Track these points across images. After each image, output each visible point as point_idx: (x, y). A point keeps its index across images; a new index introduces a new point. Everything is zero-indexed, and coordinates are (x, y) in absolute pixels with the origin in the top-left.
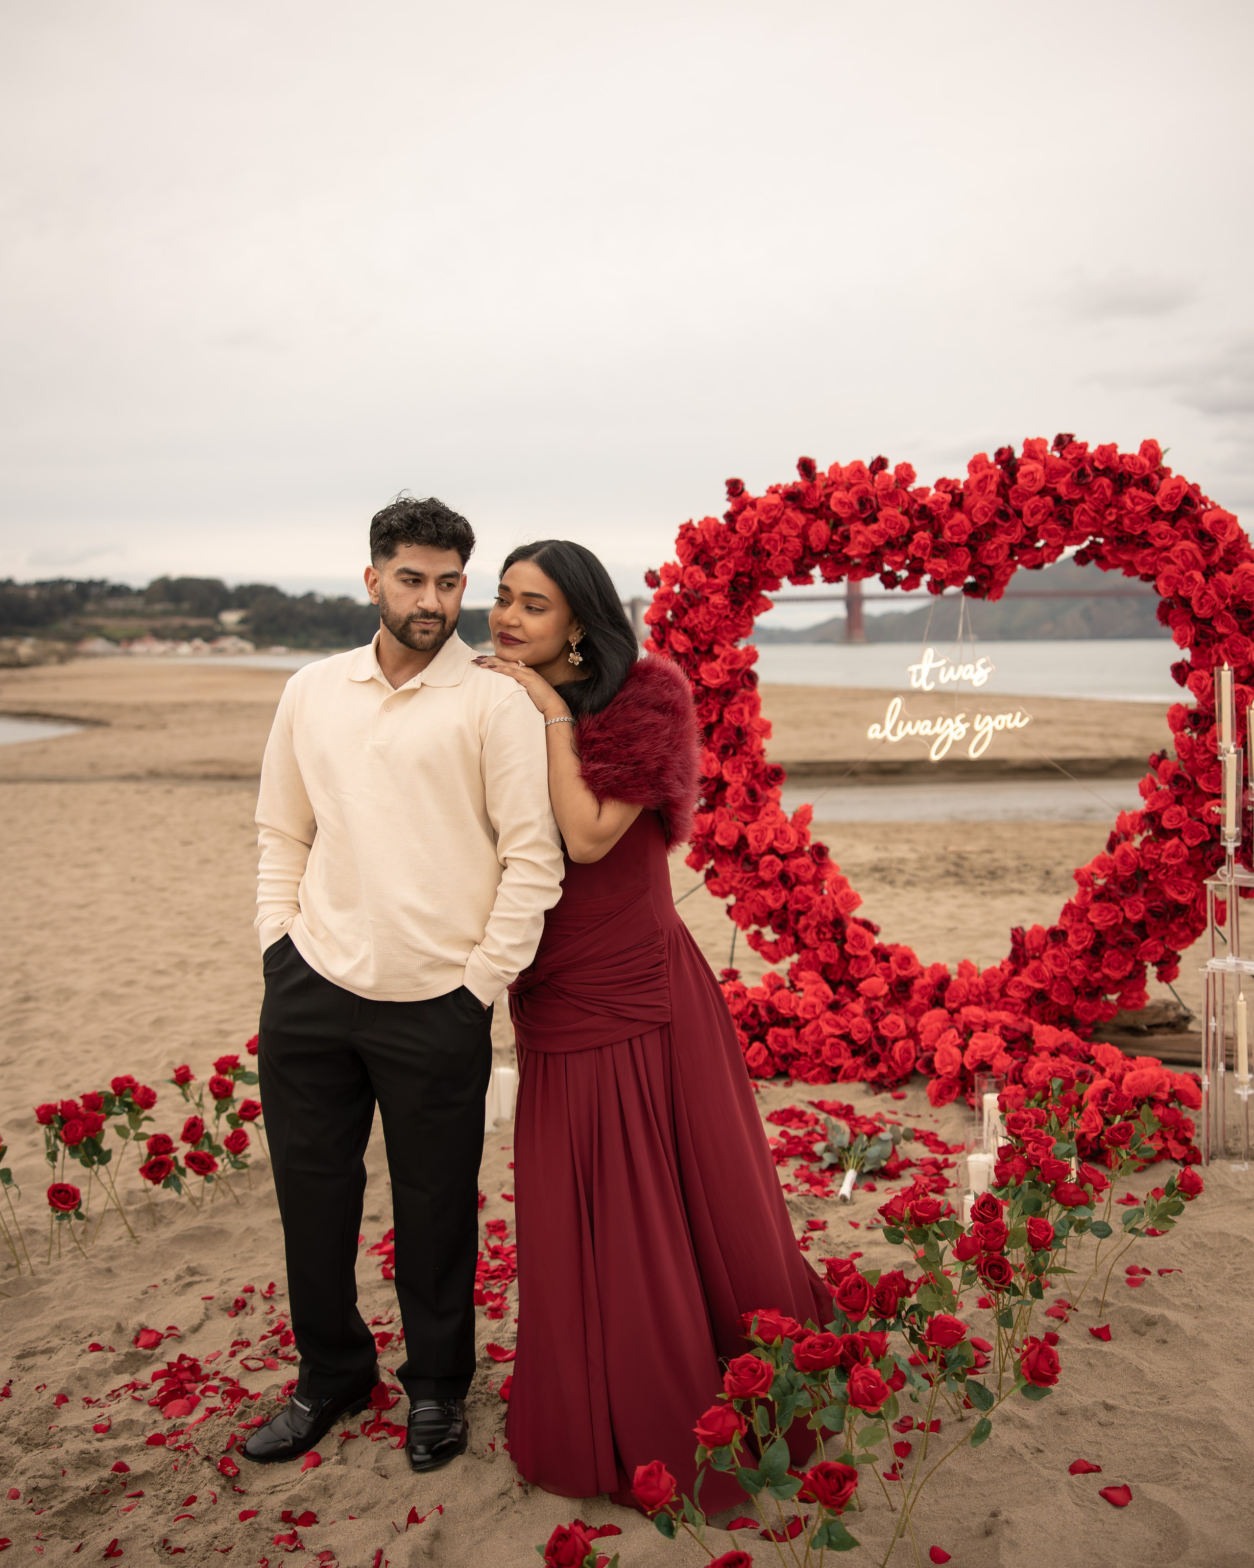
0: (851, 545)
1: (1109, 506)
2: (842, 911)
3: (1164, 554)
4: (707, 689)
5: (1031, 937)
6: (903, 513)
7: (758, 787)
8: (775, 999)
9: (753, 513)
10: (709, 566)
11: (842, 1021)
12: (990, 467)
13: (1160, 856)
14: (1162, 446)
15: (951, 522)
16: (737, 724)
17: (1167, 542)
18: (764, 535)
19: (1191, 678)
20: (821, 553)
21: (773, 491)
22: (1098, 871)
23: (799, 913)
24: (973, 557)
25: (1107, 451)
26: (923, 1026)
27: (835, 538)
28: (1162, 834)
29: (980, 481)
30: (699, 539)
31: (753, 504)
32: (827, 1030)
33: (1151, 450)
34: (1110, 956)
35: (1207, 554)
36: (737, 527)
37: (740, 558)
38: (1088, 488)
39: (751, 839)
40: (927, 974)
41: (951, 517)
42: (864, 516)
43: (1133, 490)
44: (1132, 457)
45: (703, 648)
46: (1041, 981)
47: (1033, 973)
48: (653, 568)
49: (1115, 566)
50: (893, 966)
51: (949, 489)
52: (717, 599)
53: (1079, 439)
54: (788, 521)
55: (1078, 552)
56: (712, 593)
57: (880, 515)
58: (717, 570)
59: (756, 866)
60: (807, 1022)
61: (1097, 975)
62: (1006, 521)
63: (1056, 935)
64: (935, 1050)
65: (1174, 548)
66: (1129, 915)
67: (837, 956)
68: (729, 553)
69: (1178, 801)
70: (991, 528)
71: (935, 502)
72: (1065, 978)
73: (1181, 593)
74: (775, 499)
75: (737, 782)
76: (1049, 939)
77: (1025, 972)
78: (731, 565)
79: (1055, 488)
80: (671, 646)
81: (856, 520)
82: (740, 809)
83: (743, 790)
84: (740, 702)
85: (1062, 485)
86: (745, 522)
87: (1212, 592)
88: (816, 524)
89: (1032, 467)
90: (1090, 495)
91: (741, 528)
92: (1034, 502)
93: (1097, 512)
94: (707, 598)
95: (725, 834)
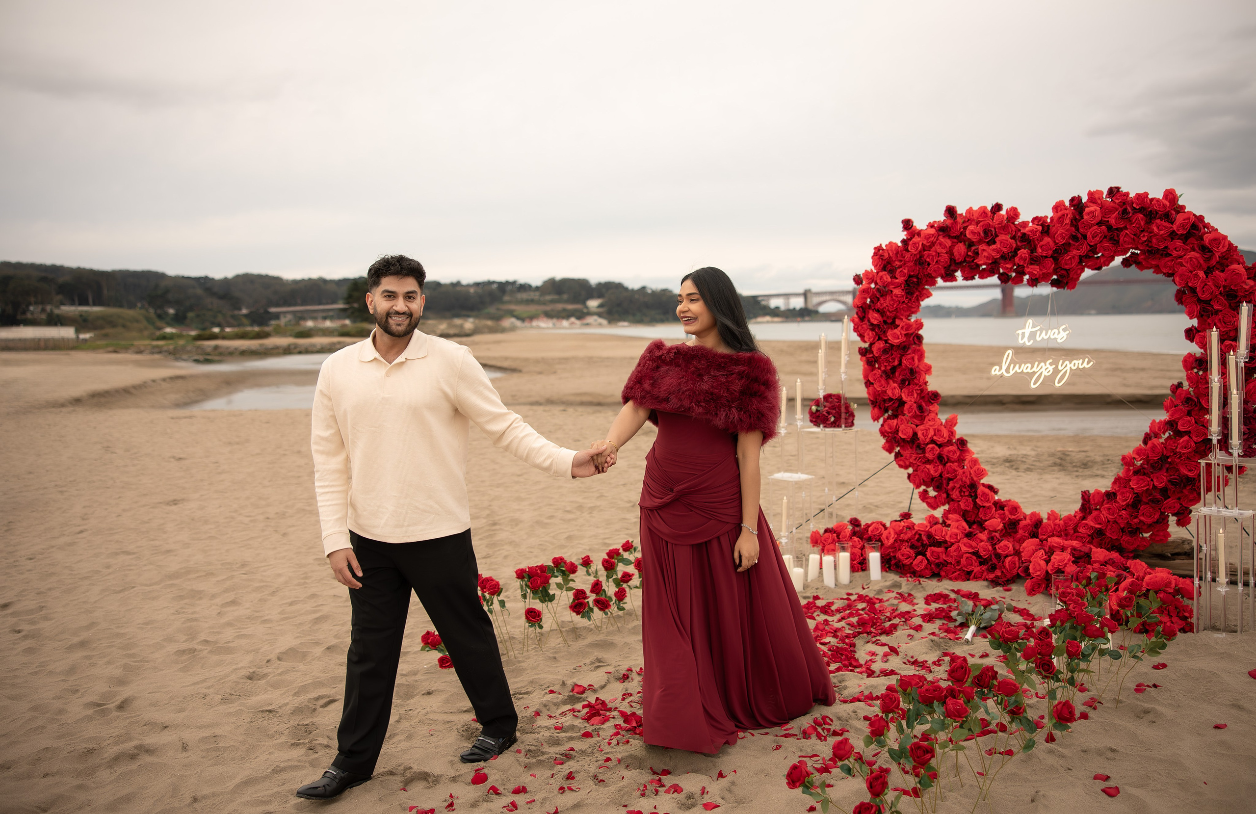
0: (980, 258)
1: (1142, 231)
2: (975, 479)
3: (1179, 261)
4: (892, 346)
5: (1093, 496)
6: (1011, 238)
7: (923, 404)
8: (932, 530)
9: (919, 239)
10: (892, 272)
11: (974, 544)
12: (1066, 209)
13: (1177, 447)
14: (1178, 193)
15: (1042, 243)
16: (910, 367)
17: (1181, 253)
18: (926, 253)
19: (1197, 338)
20: (961, 263)
21: (931, 226)
22: (1137, 457)
23: (950, 479)
24: (1056, 264)
25: (1142, 197)
26: (1024, 548)
27: (969, 253)
28: (1178, 434)
29: (1060, 218)
30: (886, 255)
31: (919, 233)
32: (964, 549)
33: (1171, 195)
34: (1144, 509)
35: (1208, 260)
36: (909, 248)
37: (911, 266)
38: (1129, 220)
39: (920, 435)
40: (1027, 518)
41: (1041, 240)
42: (987, 240)
43: (1158, 221)
44: (1158, 200)
45: (889, 321)
46: (1100, 524)
47: (1095, 518)
48: (858, 273)
49: (1148, 268)
50: (1007, 513)
51: (1040, 222)
52: (897, 291)
53: (1124, 190)
54: (941, 244)
55: (1123, 259)
56: (894, 288)
57: (997, 239)
58: (897, 274)
59: (923, 451)
60: (953, 544)
61: (1135, 520)
62: (1076, 242)
63: (1110, 496)
64: (1031, 562)
65: (1186, 257)
66: (1156, 483)
67: (972, 506)
68: (905, 264)
69: (1189, 414)
70: (1066, 247)
71: (1032, 231)
72: (1115, 522)
73: (1190, 284)
74: (932, 231)
75: (911, 401)
76: (1105, 498)
77: (1090, 518)
78: (906, 271)
79: (1108, 221)
80: (869, 321)
81: (982, 243)
82: (913, 417)
83: (915, 406)
84: (912, 353)
85: (1113, 219)
86: (915, 245)
87: (1210, 284)
88: (958, 245)
89: (1095, 208)
90: (1130, 225)
91: (912, 249)
92: (1095, 230)
93: (1135, 235)
94: (891, 291)
95: (904, 432)
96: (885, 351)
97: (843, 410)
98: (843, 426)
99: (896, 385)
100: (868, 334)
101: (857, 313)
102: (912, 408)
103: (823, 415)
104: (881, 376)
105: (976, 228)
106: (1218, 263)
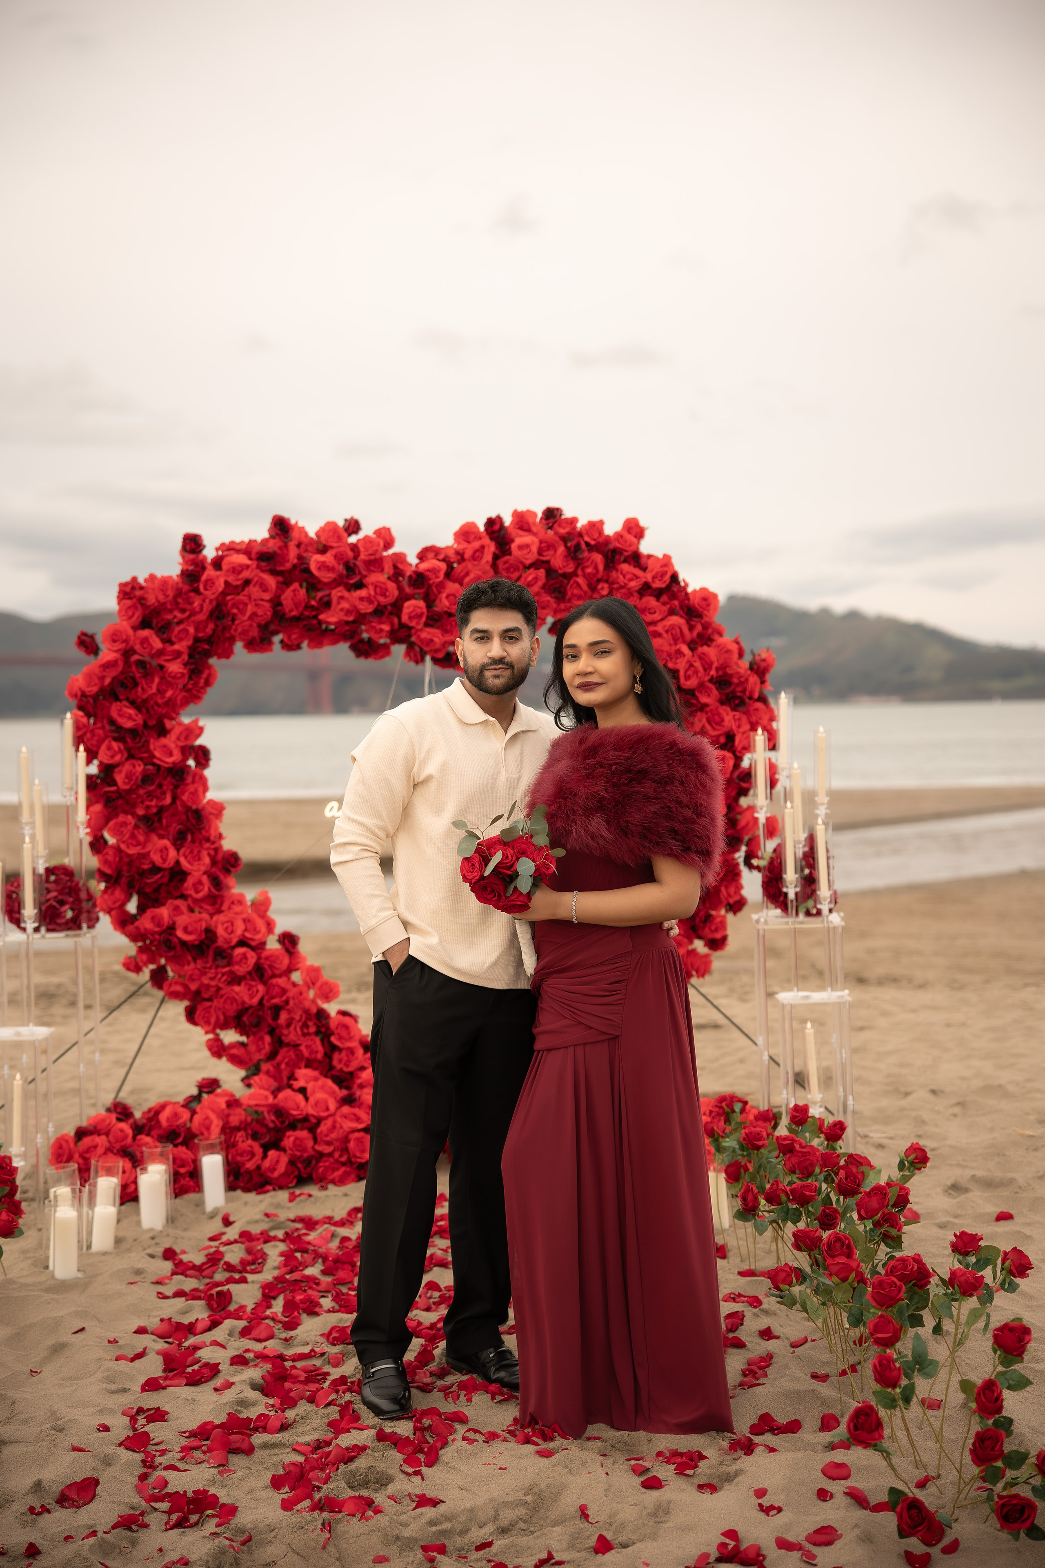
0: (330, 612)
1: (599, 581)
2: (322, 1003)
4: (161, 768)
6: (391, 580)
7: (219, 875)
8: (278, 1102)
9: (217, 573)
10: (164, 630)
12: (479, 537)
14: (645, 524)
15: (445, 592)
16: (194, 807)
17: (657, 617)
18: (229, 598)
20: (291, 620)
21: (229, 548)
23: (278, 1009)
25: (596, 527)
27: (313, 603)
29: (471, 551)
30: (151, 600)
31: (215, 561)
32: (349, 1125)
33: (634, 529)
35: (692, 628)
36: (200, 588)
37: (202, 622)
38: (579, 563)
39: (220, 931)
41: (445, 586)
42: (352, 582)
43: (625, 567)
44: (617, 536)
45: (152, 722)
48: (89, 632)
51: (441, 557)
52: (175, 667)
53: (568, 514)
54: (260, 584)
56: (168, 661)
57: (368, 581)
58: (175, 635)
59: (230, 962)
60: (319, 1120)
65: (664, 622)
67: (322, 1051)
68: (189, 617)
71: (430, 571)
74: (242, 559)
75: (199, 870)
78: (191, 630)
79: (548, 562)
80: (112, 722)
81: (339, 585)
82: (203, 900)
83: (205, 879)
84: (193, 782)
85: (558, 558)
86: (210, 582)
87: (698, 664)
88: (292, 588)
89: (527, 539)
90: (583, 570)
91: (206, 589)
92: (530, 575)
93: (589, 585)
94: (162, 667)
95: (190, 929)
96: (146, 778)
97: (83, 895)
98: (84, 926)
99: (166, 842)
100: (109, 748)
101: (80, 708)
102: (200, 882)
103: (51, 906)
104: (136, 827)
105: (328, 558)
106: (699, 635)
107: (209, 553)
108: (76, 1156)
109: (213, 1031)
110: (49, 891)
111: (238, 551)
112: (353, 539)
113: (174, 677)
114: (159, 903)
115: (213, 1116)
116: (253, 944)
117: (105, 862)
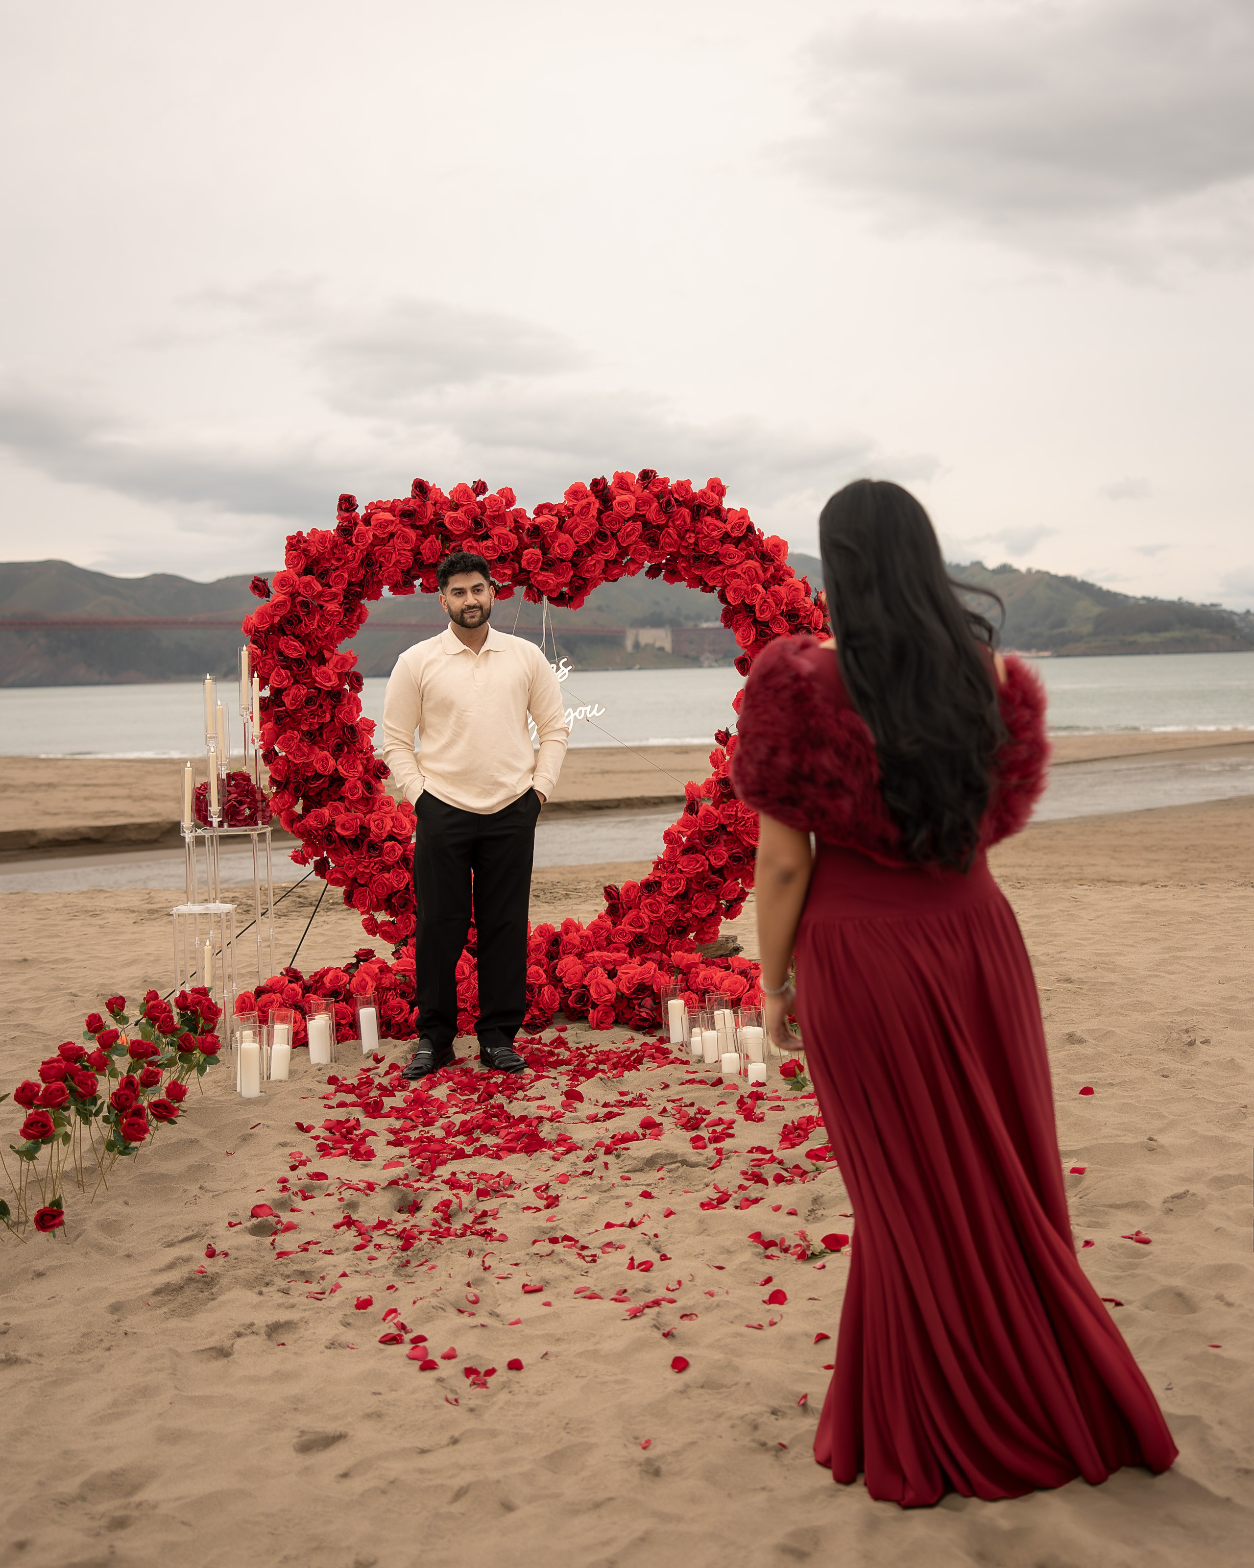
1: (687, 531)
3: (731, 570)
4: (320, 690)
5: (625, 892)
6: (512, 532)
7: (370, 780)
9: (367, 528)
10: (323, 576)
12: (585, 495)
13: (736, 811)
14: (726, 484)
15: (558, 541)
16: (350, 724)
17: (736, 561)
18: (376, 548)
20: (428, 566)
21: (377, 507)
22: (682, 831)
24: (574, 571)
25: (683, 486)
29: (579, 507)
30: (313, 550)
31: (365, 519)
33: (717, 488)
34: (697, 898)
35: (766, 570)
36: (353, 540)
37: (354, 569)
38: (670, 516)
39: (373, 828)
40: (537, 934)
41: (556, 537)
42: (479, 534)
43: (708, 519)
44: (703, 492)
45: (315, 653)
46: (642, 927)
47: (633, 921)
48: (261, 574)
49: (683, 580)
51: (554, 512)
52: (332, 607)
53: (661, 475)
54: (402, 536)
55: (651, 568)
56: (326, 601)
57: (493, 533)
58: (332, 580)
59: (381, 853)
61: (688, 915)
62: (604, 541)
63: (649, 886)
65: (742, 566)
68: (344, 565)
70: (590, 545)
71: (545, 524)
72: (660, 921)
73: (747, 601)
74: (388, 516)
75: (354, 776)
76: (644, 890)
77: (624, 921)
78: (346, 576)
79: (644, 516)
80: (280, 653)
81: (469, 536)
82: (358, 801)
83: (359, 784)
84: (349, 703)
85: (652, 512)
86: (361, 535)
87: (770, 600)
88: (429, 539)
89: (626, 497)
90: (673, 522)
91: (357, 542)
92: (629, 526)
93: (679, 535)
94: (321, 606)
95: (347, 825)
96: (309, 700)
97: (258, 797)
98: (260, 822)
99: (326, 753)
100: (279, 675)
101: (254, 642)
102: (355, 787)
103: (233, 806)
104: (301, 740)
105: (459, 514)
106: (772, 576)
107: (361, 511)
108: (257, 1008)
109: (367, 912)
110: (230, 793)
111: (384, 510)
112: (480, 498)
113: (332, 615)
114: (321, 805)
115: (368, 979)
116: (400, 838)
117: (275, 771)
